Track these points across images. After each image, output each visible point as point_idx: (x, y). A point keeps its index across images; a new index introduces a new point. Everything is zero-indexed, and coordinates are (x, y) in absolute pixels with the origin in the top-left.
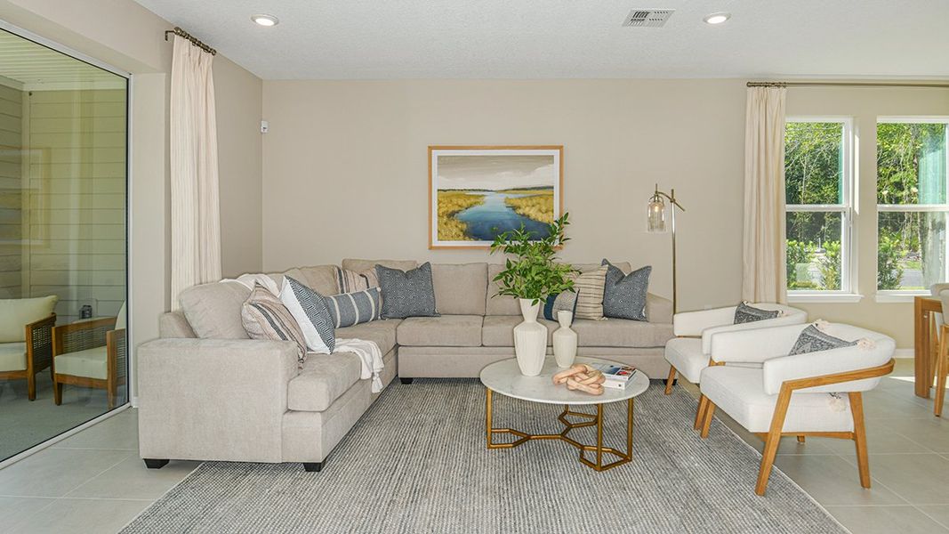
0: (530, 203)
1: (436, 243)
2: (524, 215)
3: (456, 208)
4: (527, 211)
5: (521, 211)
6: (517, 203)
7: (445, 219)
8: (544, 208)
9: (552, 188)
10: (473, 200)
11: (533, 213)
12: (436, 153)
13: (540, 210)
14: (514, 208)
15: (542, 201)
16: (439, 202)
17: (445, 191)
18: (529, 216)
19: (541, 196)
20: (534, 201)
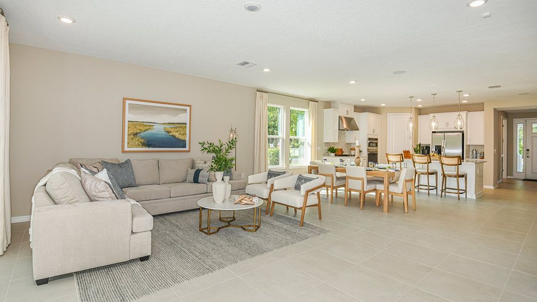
0: (176, 130)
1: (126, 149)
2: (173, 136)
3: (139, 131)
4: (174, 133)
5: (171, 134)
6: (170, 130)
7: (132, 136)
8: (182, 133)
9: (186, 124)
10: (147, 127)
11: (177, 135)
12: (128, 102)
13: (180, 134)
14: (168, 132)
15: (181, 129)
16: (129, 128)
17: (132, 122)
18: (175, 136)
19: (181, 127)
20: (178, 129)
